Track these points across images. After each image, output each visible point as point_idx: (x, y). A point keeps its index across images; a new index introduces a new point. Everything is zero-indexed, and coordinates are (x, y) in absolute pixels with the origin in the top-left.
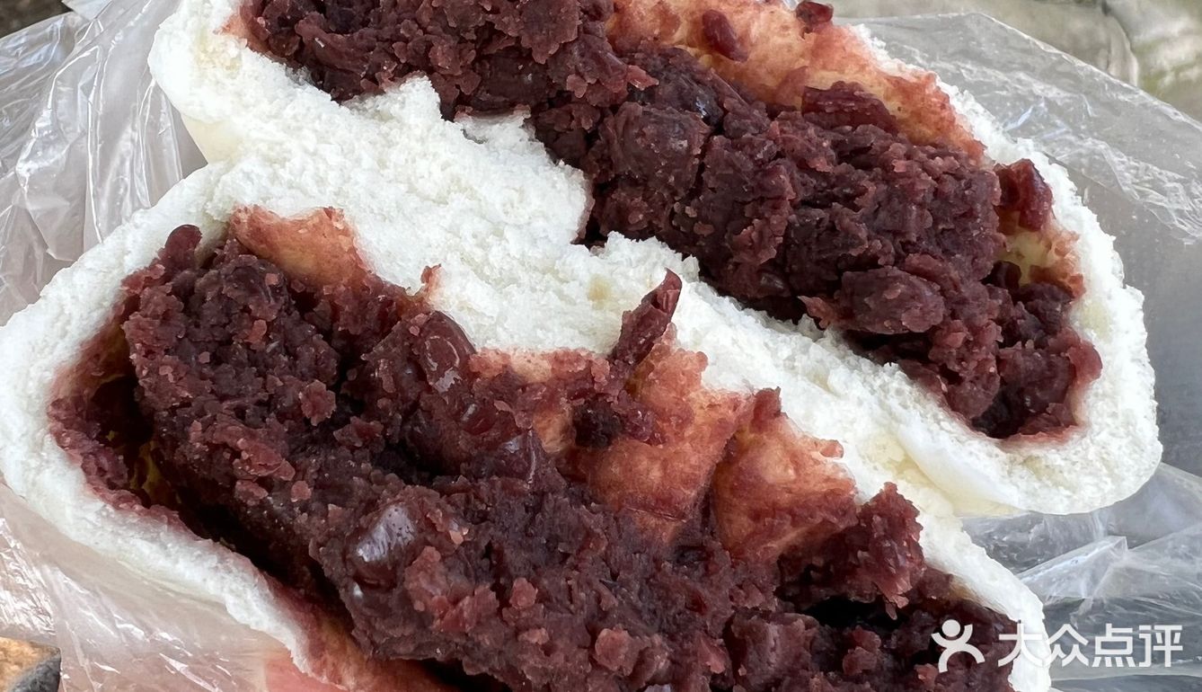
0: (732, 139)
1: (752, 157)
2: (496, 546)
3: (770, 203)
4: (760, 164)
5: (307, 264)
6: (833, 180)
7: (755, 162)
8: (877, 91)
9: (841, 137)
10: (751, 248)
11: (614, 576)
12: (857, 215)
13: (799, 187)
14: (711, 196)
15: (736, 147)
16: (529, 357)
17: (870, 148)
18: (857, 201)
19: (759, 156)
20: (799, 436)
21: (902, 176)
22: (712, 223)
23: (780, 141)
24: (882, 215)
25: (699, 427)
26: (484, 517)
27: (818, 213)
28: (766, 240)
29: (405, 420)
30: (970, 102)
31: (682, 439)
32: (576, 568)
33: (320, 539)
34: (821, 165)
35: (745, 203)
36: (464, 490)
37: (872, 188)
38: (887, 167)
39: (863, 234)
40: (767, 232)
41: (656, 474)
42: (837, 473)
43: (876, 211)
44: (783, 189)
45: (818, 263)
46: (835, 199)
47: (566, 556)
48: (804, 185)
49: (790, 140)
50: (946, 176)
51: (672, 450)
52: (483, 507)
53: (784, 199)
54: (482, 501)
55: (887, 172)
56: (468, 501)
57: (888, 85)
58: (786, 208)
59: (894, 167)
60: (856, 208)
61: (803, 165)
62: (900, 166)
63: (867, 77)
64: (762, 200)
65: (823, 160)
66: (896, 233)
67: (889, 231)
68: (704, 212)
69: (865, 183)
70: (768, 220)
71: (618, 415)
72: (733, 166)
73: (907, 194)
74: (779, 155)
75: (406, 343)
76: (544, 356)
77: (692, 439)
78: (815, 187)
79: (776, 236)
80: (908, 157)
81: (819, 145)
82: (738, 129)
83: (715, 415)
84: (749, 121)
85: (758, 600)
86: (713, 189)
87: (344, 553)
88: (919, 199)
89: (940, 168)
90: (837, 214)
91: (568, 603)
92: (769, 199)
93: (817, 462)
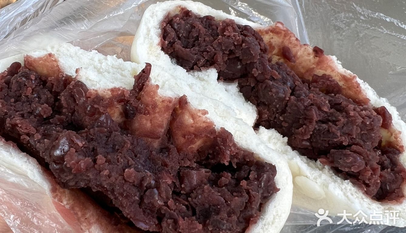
0: (297, 97)
1: (303, 104)
2: (95, 148)
3: (309, 120)
4: (306, 107)
5: (45, 72)
6: (329, 114)
7: (304, 106)
8: (337, 79)
9: (331, 99)
10: (301, 134)
11: (136, 156)
12: (337, 128)
13: (318, 116)
14: (288, 114)
15: (298, 101)
16: (105, 91)
17: (341, 104)
18: (337, 123)
19: (305, 104)
20: (194, 109)
21: (352, 116)
22: (288, 123)
23: (313, 100)
24: (345, 128)
25: (160, 109)
26: (92, 139)
27: (324, 126)
28: (307, 132)
29: (72, 115)
30: (367, 85)
31: (155, 113)
32: (121, 153)
33: (43, 151)
34: (326, 109)
35: (300, 119)
36: (86, 132)
37: (342, 120)
38: (347, 113)
39: (339, 134)
40: (307, 130)
41: (149, 125)
42: (207, 120)
43: (343, 127)
44: (313, 116)
45: (322, 140)
46: (330, 121)
47: (118, 149)
48: (319, 115)
49: (316, 100)
50: (366, 117)
51: (153, 116)
52: (92, 137)
53: (313, 120)
54: (91, 135)
55: (347, 114)
56: (87, 136)
57: (340, 77)
58: (314, 123)
59: (350, 113)
60: (336, 125)
61: (319, 108)
62: (352, 113)
63: (334, 74)
64: (305, 119)
65: (326, 107)
66: (349, 135)
67: (346, 133)
68: (286, 119)
69: (340, 118)
70: (308, 126)
71: (135, 107)
72: (297, 106)
73: (353, 122)
74: (312, 105)
75: (70, 91)
76: (108, 90)
77: (158, 112)
78: (323, 116)
79: (310, 131)
80: (354, 110)
81: (325, 102)
82: (299, 94)
83: (165, 104)
84: (302, 92)
85: (188, 163)
86: (290, 113)
87: (50, 154)
88: (357, 124)
89: (364, 114)
90: (330, 127)
91: (117, 162)
92: (308, 119)
93: (200, 117)
